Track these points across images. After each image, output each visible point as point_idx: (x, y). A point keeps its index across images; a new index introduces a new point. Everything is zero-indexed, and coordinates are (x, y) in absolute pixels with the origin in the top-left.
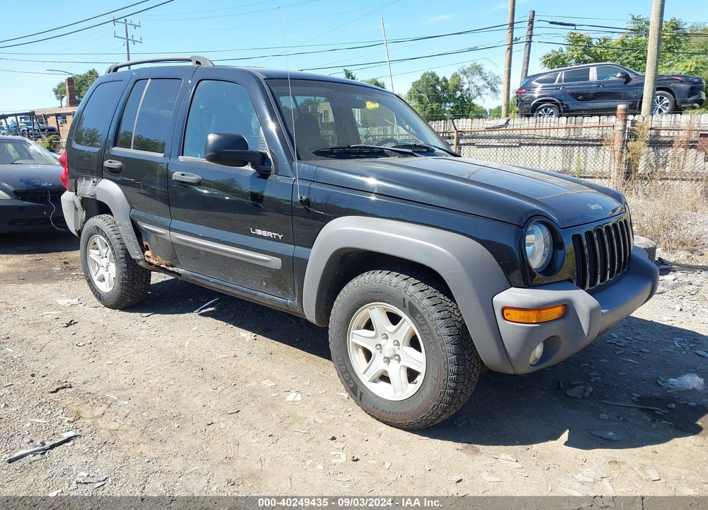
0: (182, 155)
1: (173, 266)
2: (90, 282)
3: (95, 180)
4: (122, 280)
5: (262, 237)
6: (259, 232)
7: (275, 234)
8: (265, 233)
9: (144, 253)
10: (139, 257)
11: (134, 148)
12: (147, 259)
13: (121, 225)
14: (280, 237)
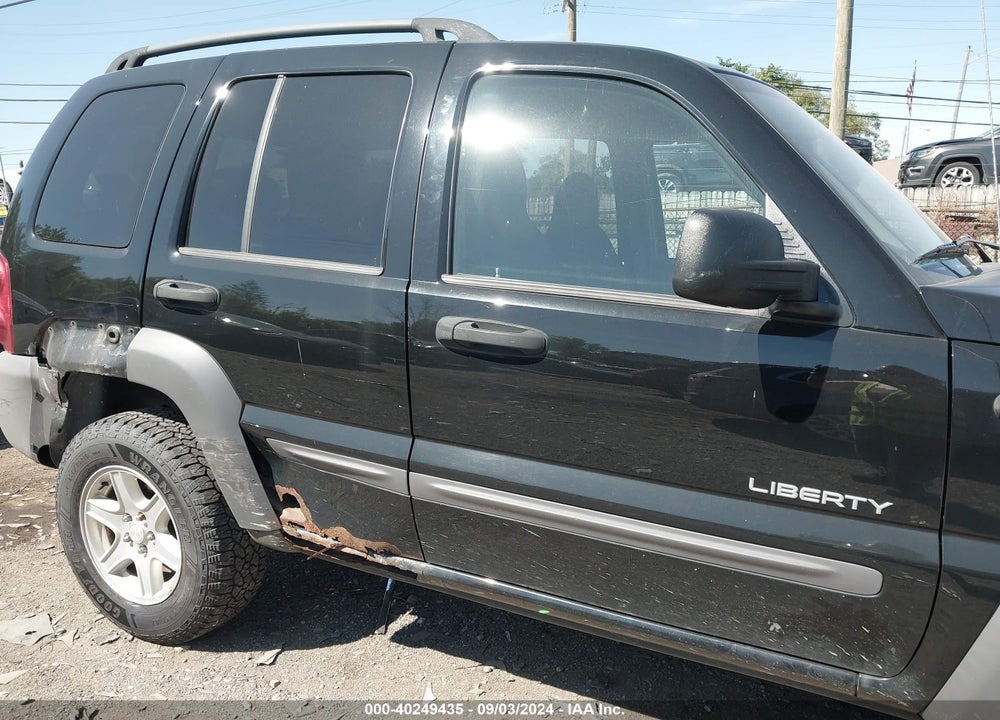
0: (451, 273)
1: (387, 553)
2: (87, 577)
3: (116, 328)
4: (207, 580)
5: (796, 504)
6: (785, 490)
7: (856, 500)
8: (809, 494)
9: (278, 513)
10: (265, 527)
11: (251, 250)
12: (285, 528)
13: (209, 447)
14: (879, 508)
